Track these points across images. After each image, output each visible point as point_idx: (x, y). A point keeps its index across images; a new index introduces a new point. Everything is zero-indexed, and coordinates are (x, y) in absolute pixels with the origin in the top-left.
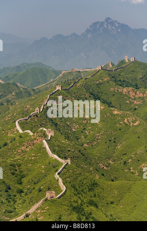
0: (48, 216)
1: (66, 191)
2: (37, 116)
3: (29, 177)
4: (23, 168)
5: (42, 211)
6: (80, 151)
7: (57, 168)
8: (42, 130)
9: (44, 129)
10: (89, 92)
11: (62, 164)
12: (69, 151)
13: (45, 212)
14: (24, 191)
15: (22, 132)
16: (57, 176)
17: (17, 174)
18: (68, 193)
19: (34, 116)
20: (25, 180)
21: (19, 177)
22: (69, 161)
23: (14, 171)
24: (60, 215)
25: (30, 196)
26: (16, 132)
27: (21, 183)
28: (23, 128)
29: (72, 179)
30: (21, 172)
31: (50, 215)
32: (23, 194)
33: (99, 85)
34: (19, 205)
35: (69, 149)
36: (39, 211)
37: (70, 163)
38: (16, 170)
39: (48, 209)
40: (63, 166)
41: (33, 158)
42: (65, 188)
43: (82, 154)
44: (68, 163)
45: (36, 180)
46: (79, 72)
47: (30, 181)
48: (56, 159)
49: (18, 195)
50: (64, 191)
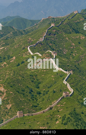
0: (66, 109)
1: (73, 92)
2: (41, 44)
3: (44, 84)
4: (39, 77)
5: (61, 105)
6: (75, 66)
7: (63, 77)
8: (48, 52)
9: (50, 51)
10: (72, 28)
11: (66, 74)
12: (68, 66)
13: (64, 106)
14: (41, 93)
15: (33, 54)
16: (65, 82)
17: (35, 81)
18: (75, 94)
19: (39, 44)
20: (41, 86)
21: (37, 83)
22: (71, 72)
23: (33, 80)
24: (75, 108)
25: (47, 96)
26: (28, 54)
27: (38, 88)
28: (33, 52)
29: (75, 84)
30: (38, 80)
31: (67, 108)
32: (41, 95)
33: (77, 24)
34: (40, 102)
35: (68, 64)
36: (59, 105)
37: (72, 74)
38: (34, 79)
39: (65, 104)
40: (68, 76)
41: (45, 71)
42: (73, 90)
43: (77, 68)
44: (71, 74)
45: (49, 86)
46: (54, 18)
47: (45, 86)
48: (61, 71)
49: (38, 96)
50: (72, 92)
